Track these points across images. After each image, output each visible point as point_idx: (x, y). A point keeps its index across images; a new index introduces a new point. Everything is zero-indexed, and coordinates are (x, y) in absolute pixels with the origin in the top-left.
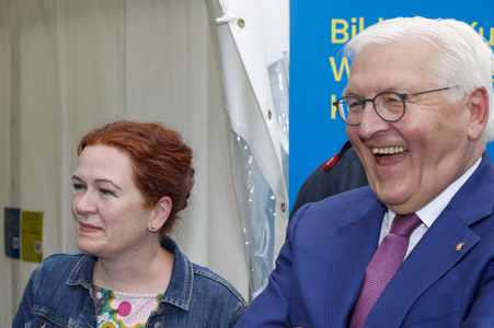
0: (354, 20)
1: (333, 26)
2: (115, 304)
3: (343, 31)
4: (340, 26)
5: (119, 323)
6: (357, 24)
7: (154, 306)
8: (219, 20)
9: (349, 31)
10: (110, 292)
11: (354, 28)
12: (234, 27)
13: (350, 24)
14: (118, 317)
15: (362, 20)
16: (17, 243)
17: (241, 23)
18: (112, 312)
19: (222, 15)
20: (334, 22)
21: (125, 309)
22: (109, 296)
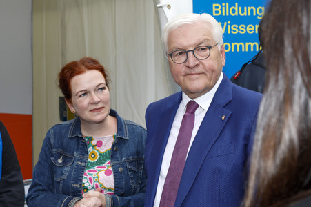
0: (224, 4)
1: (214, 7)
2: (94, 142)
3: (219, 10)
4: (217, 7)
5: (98, 150)
6: (225, 6)
7: (112, 140)
8: (158, 5)
9: (221, 10)
10: (91, 137)
11: (224, 8)
12: (165, 9)
13: (222, 6)
14: (97, 148)
15: (227, 4)
16: (66, 114)
17: (169, 6)
18: (94, 146)
19: (159, 3)
20: (214, 5)
21: (99, 144)
22: (91, 139)
